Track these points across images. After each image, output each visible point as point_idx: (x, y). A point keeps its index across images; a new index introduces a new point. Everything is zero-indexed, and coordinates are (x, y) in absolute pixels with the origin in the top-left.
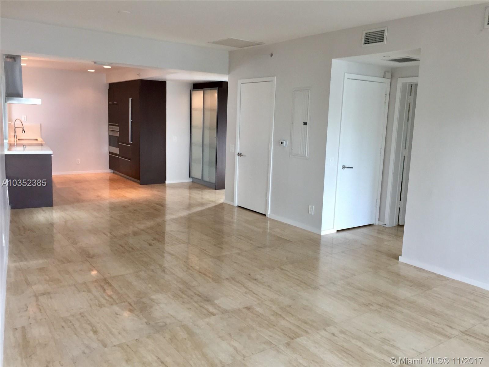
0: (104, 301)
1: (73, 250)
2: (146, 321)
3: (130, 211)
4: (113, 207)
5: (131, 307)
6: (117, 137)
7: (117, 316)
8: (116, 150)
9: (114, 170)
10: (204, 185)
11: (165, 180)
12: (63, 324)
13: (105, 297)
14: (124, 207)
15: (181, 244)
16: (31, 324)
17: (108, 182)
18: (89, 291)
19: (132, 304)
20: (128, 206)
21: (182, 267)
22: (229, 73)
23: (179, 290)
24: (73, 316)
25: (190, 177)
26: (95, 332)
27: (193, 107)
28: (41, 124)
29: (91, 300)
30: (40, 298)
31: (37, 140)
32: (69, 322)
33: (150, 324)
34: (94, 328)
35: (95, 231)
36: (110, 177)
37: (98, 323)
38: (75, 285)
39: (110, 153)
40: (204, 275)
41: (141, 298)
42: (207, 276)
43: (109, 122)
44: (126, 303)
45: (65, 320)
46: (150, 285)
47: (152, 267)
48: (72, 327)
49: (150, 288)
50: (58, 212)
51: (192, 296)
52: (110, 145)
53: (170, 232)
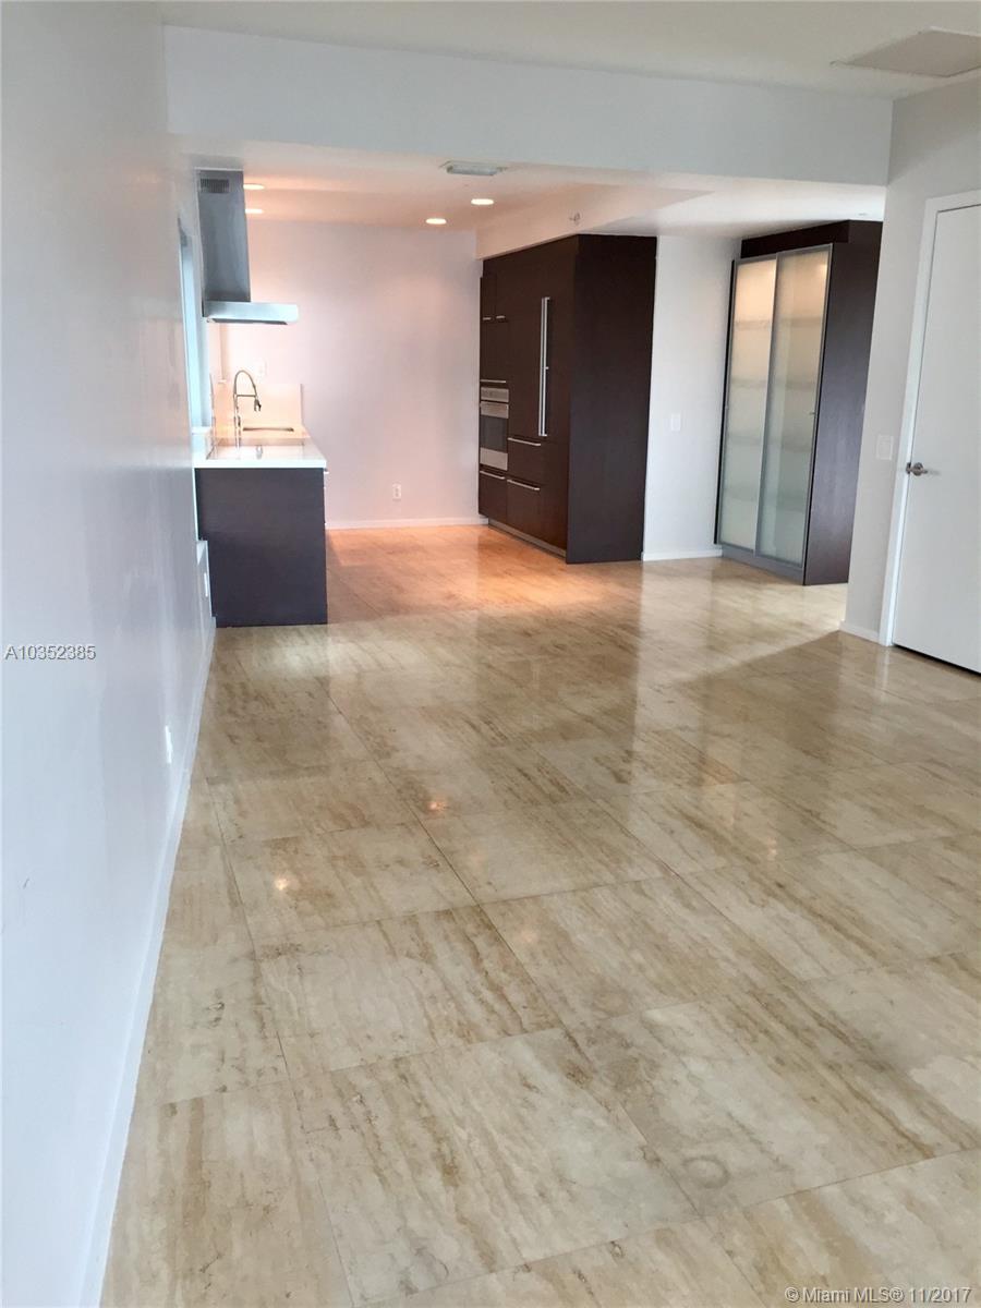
0: (477, 1013)
1: (379, 778)
2: (642, 1139)
3: (543, 650)
4: (493, 633)
5: (574, 1056)
6: (504, 419)
7: (527, 1092)
8: (499, 460)
9: (495, 518)
10: (762, 569)
11: (641, 549)
12: (336, 1109)
13: (482, 990)
14: (527, 634)
15: (722, 783)
16: (224, 1089)
17: (476, 553)
18: (427, 956)
19: (581, 1039)
20: (537, 632)
21: (743, 883)
22: (889, 181)
23: (752, 994)
24: (370, 1069)
25: (715, 542)
26: (450, 1171)
27: (739, 315)
28: (302, 387)
29: (433, 998)
30: (264, 966)
31: (292, 430)
32: (355, 1099)
33: (658, 1160)
34: (445, 1149)
35: (441, 715)
36: (480, 537)
37: (461, 1123)
38: (379, 922)
39: (481, 466)
40: (833, 930)
41: (611, 1014)
42: (850, 937)
43: (481, 377)
44: (556, 1034)
45: (344, 1090)
46: (638, 957)
47: (632, 874)
48: (365, 1127)
49: (640, 968)
50: (339, 642)
51: (808, 1030)
52: (481, 444)
53: (679, 733)
